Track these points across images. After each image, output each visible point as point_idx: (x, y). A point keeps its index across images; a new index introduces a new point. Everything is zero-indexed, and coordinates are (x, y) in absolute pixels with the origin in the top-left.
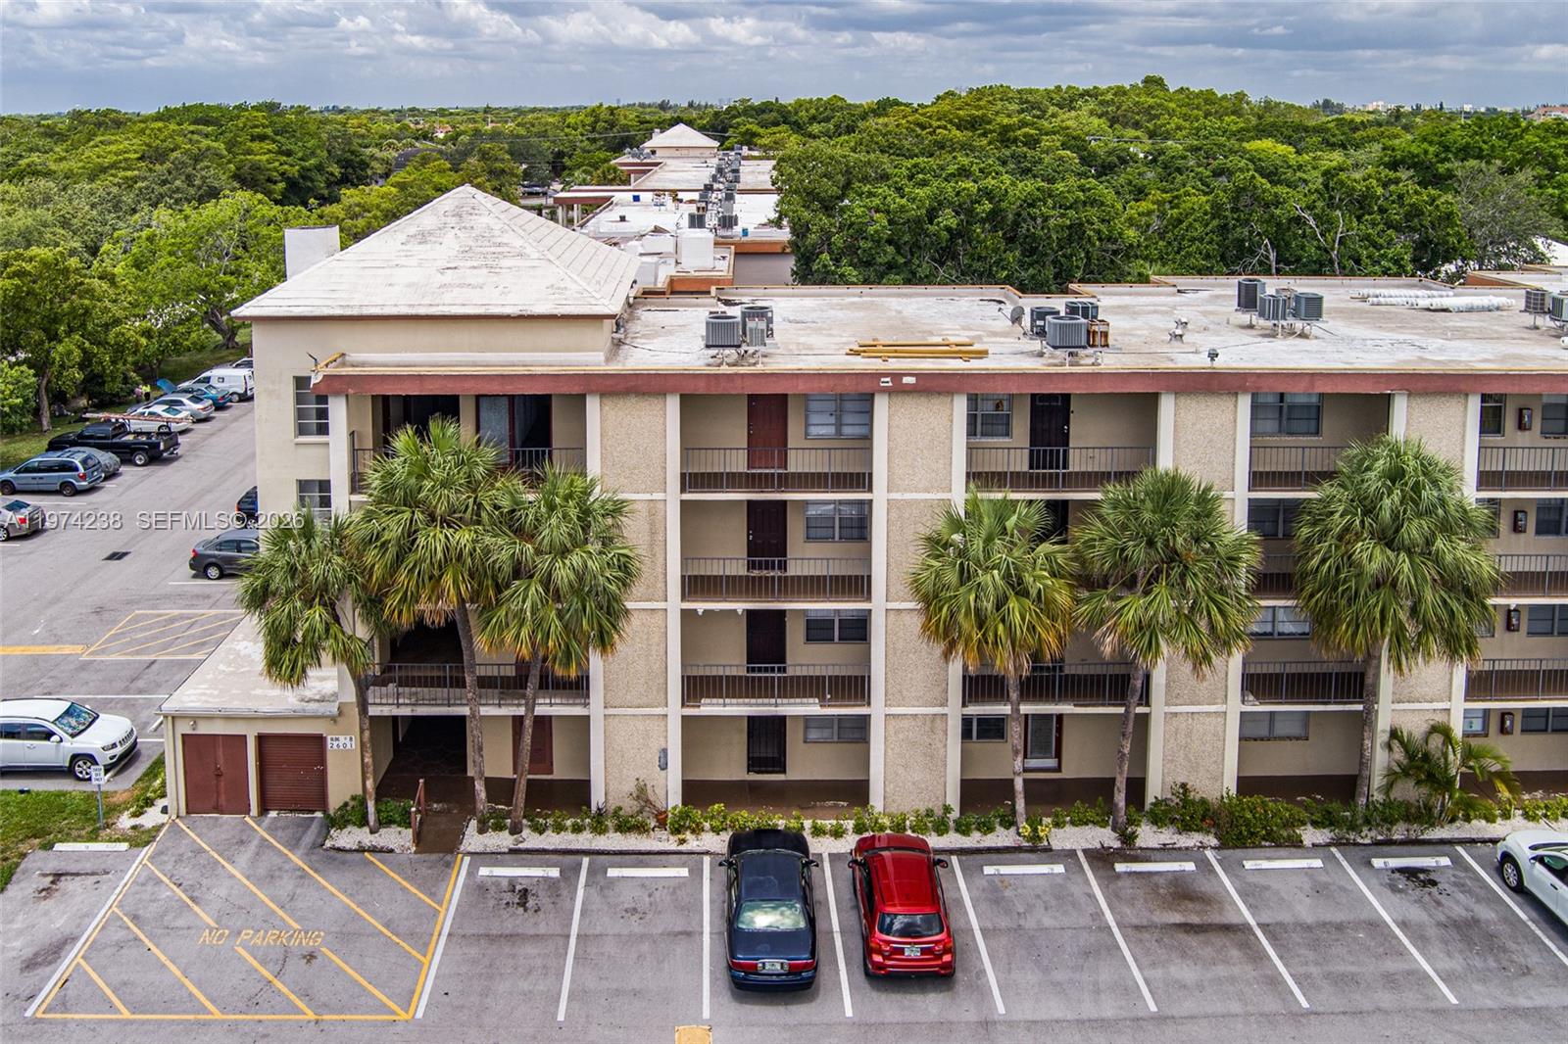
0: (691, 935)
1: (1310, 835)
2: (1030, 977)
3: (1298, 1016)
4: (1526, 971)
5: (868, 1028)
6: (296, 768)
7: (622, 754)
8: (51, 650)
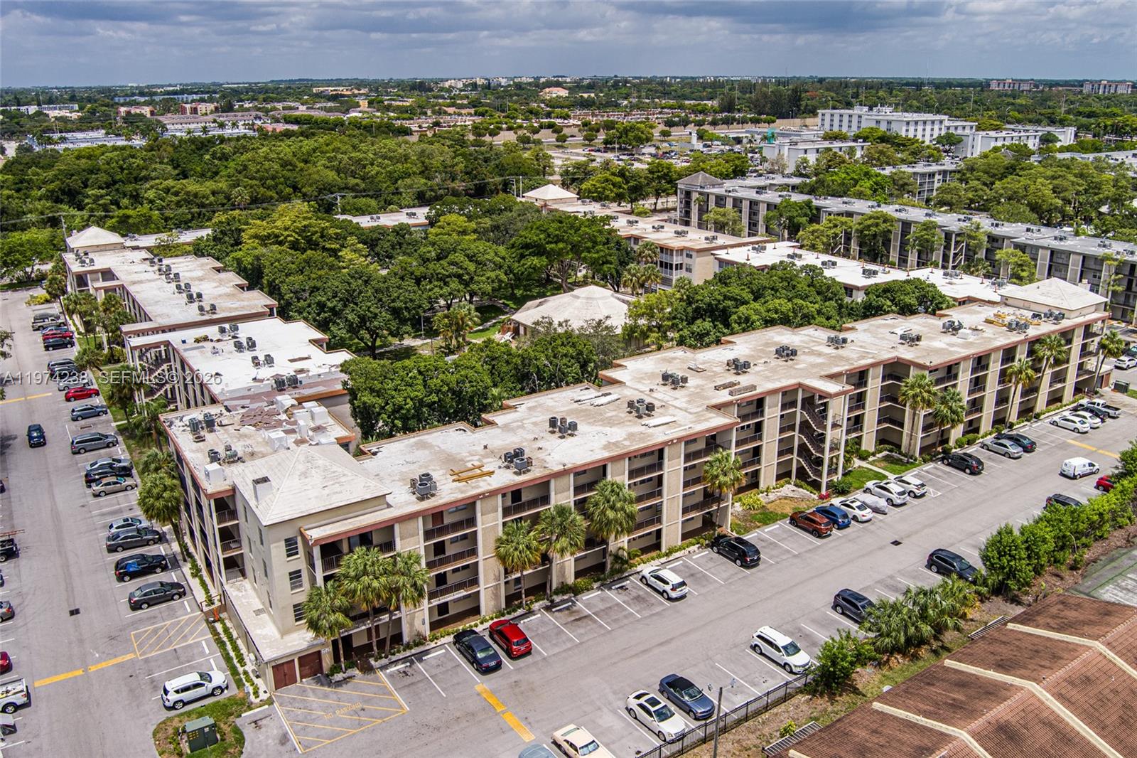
0: (459, 665)
1: (595, 586)
2: (547, 645)
3: (609, 632)
5: (518, 670)
6: (310, 663)
7: (412, 625)
8: (120, 660)
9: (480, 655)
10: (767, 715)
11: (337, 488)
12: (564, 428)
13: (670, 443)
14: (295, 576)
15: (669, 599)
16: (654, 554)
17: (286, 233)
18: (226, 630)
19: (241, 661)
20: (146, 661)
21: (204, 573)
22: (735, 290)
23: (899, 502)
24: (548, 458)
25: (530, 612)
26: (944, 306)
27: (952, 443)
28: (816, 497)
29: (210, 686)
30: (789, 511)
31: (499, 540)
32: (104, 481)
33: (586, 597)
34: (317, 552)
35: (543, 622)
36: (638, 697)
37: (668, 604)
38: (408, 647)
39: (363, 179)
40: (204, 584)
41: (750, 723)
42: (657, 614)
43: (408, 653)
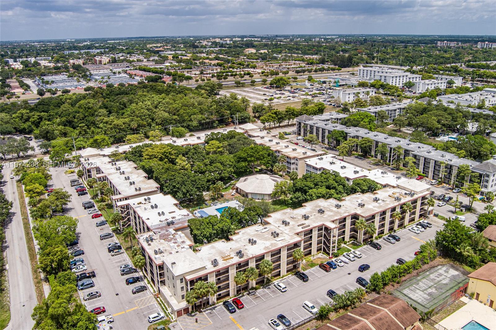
0: (225, 311)
1: (261, 287)
2: (248, 305)
3: (265, 302)
4: (277, 293)
5: (240, 312)
6: (186, 310)
7: (212, 300)
8: (134, 309)
9: (230, 308)
10: (304, 325)
11: (193, 265)
12: (252, 242)
13: (283, 247)
14: (182, 288)
15: (282, 292)
16: (278, 277)
17: (158, 154)
18: (161, 301)
19: (167, 309)
20: (141, 309)
21: (151, 283)
22: (309, 184)
23: (352, 260)
24: (248, 253)
25: (243, 295)
26: (377, 189)
27: (374, 238)
28: (328, 258)
29: (160, 317)
30: (319, 263)
31: (235, 277)
32: (115, 251)
33: (258, 291)
34: (189, 283)
35: (247, 299)
36: (271, 320)
37: (281, 293)
38: (211, 306)
39: (178, 115)
40: (152, 286)
41: (300, 327)
42: (278, 296)
43: (211, 307)
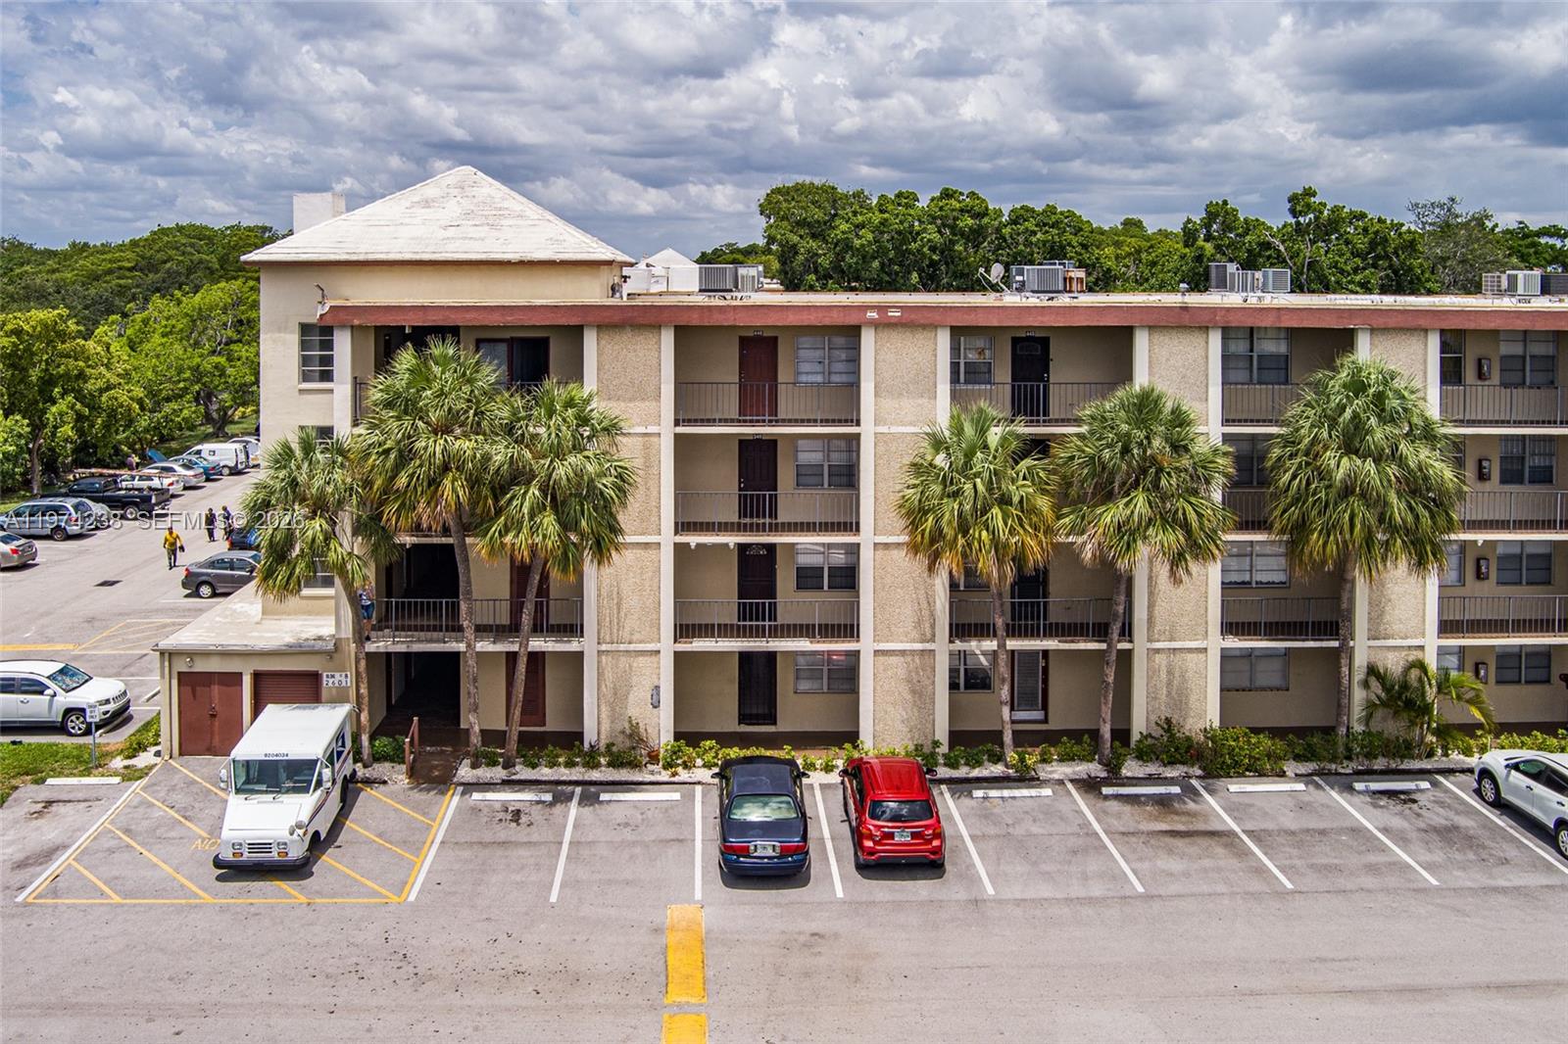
0: (684, 842)
1: (1291, 767)
2: (1019, 868)
3: (1282, 894)
4: (1505, 861)
5: (853, 906)
7: (618, 695)
8: (41, 647)
25: (1016, 780)
29: (61, 700)
33: (1246, 786)
35: (1048, 811)
38: (584, 762)
42: (1514, 890)
43: (574, 775)
